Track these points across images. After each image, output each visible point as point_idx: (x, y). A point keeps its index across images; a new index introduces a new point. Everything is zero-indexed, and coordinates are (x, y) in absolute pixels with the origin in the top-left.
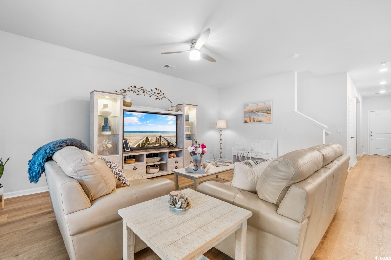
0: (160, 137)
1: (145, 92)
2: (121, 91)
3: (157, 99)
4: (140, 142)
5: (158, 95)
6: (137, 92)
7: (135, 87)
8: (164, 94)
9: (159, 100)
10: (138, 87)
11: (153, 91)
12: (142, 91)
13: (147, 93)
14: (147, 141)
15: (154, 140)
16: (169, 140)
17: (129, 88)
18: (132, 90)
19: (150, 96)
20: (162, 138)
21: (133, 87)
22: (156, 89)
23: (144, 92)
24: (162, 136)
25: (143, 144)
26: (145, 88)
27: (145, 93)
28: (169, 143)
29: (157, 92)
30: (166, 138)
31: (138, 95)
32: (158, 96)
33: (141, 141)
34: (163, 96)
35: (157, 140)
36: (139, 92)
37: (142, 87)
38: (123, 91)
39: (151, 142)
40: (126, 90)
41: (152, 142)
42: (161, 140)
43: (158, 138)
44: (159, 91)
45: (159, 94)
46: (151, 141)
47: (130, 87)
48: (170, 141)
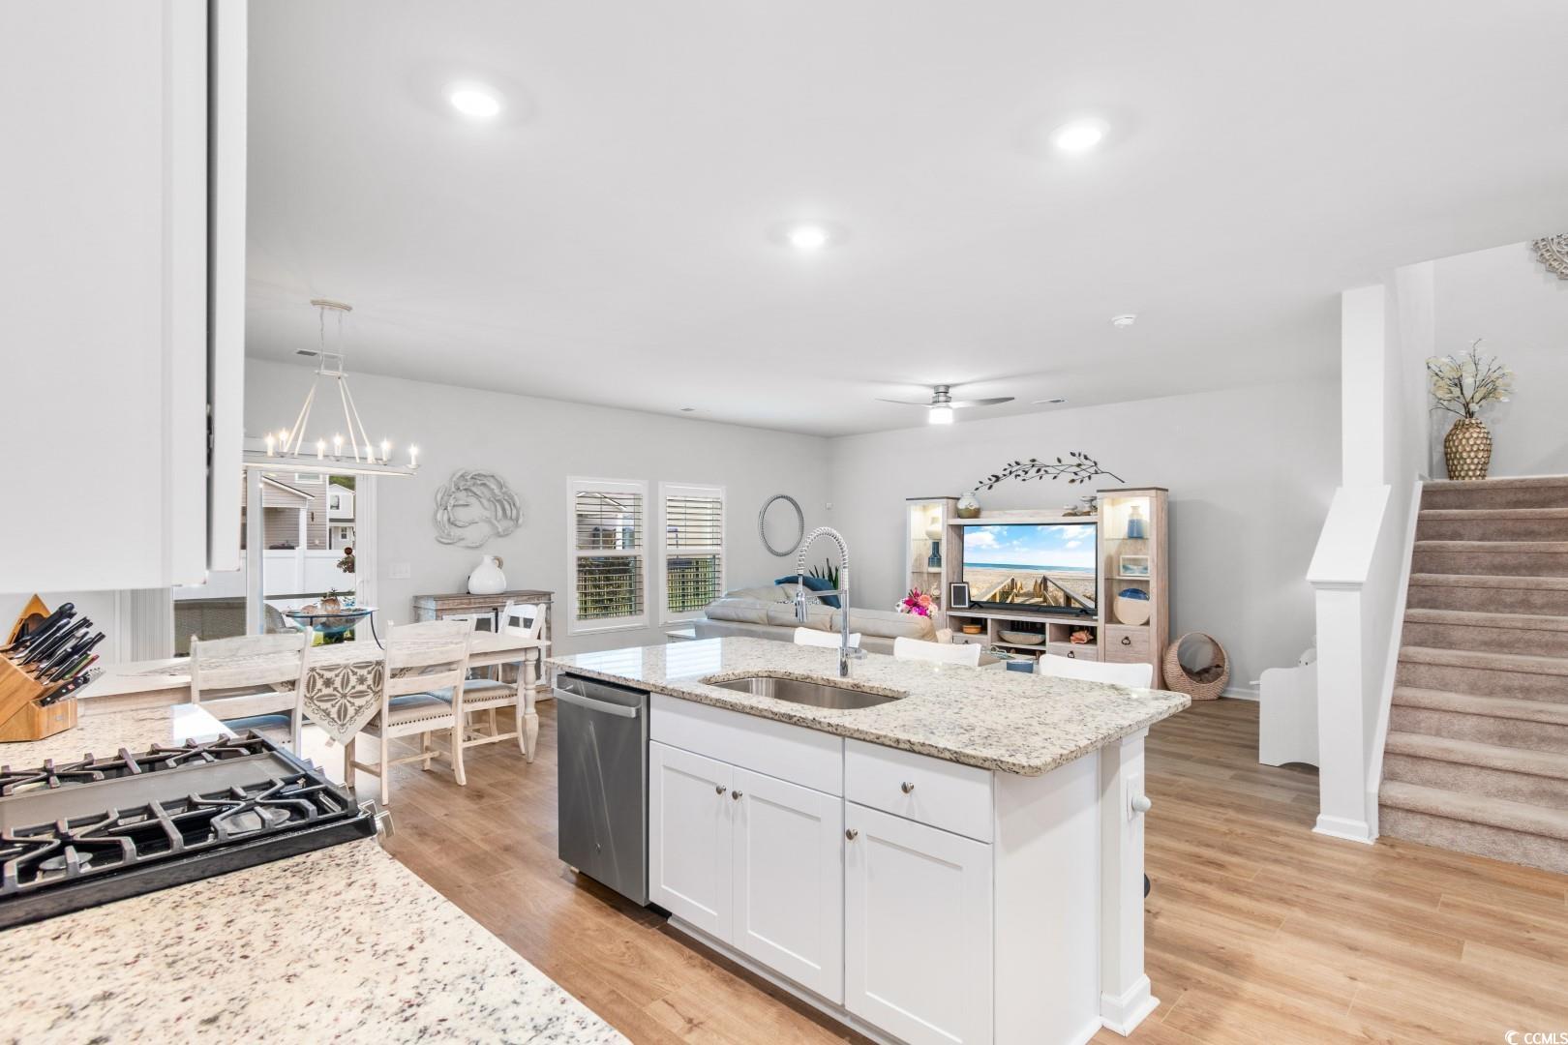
0: (1045, 580)
1: (1043, 469)
2: (990, 479)
3: (1073, 481)
4: (997, 590)
5: (1076, 469)
6: (1022, 474)
7: (1018, 464)
8: (1096, 464)
9: (1082, 481)
10: (1025, 461)
11: (1063, 463)
12: (1035, 469)
13: (1046, 471)
14: (1012, 589)
15: (1029, 587)
16: (1068, 591)
17: (1005, 470)
18: (1011, 473)
19: (1055, 478)
20: (1049, 584)
21: (1014, 464)
22: (1073, 454)
23: (1039, 471)
24: (1049, 577)
25: (1005, 594)
26: (1041, 460)
27: (1042, 472)
28: (1068, 598)
29: (1076, 461)
30: (1059, 583)
31: (1024, 480)
32: (1076, 474)
33: (1000, 587)
34: (1092, 470)
35: (1038, 586)
36: (1026, 473)
37: (1034, 461)
38: (994, 479)
39: (1021, 592)
40: (1000, 475)
41: (1025, 590)
42: (1046, 588)
43: (1039, 582)
44: (1082, 457)
45: (1079, 465)
46: (1021, 588)
47: (1007, 467)
48: (1072, 594)
